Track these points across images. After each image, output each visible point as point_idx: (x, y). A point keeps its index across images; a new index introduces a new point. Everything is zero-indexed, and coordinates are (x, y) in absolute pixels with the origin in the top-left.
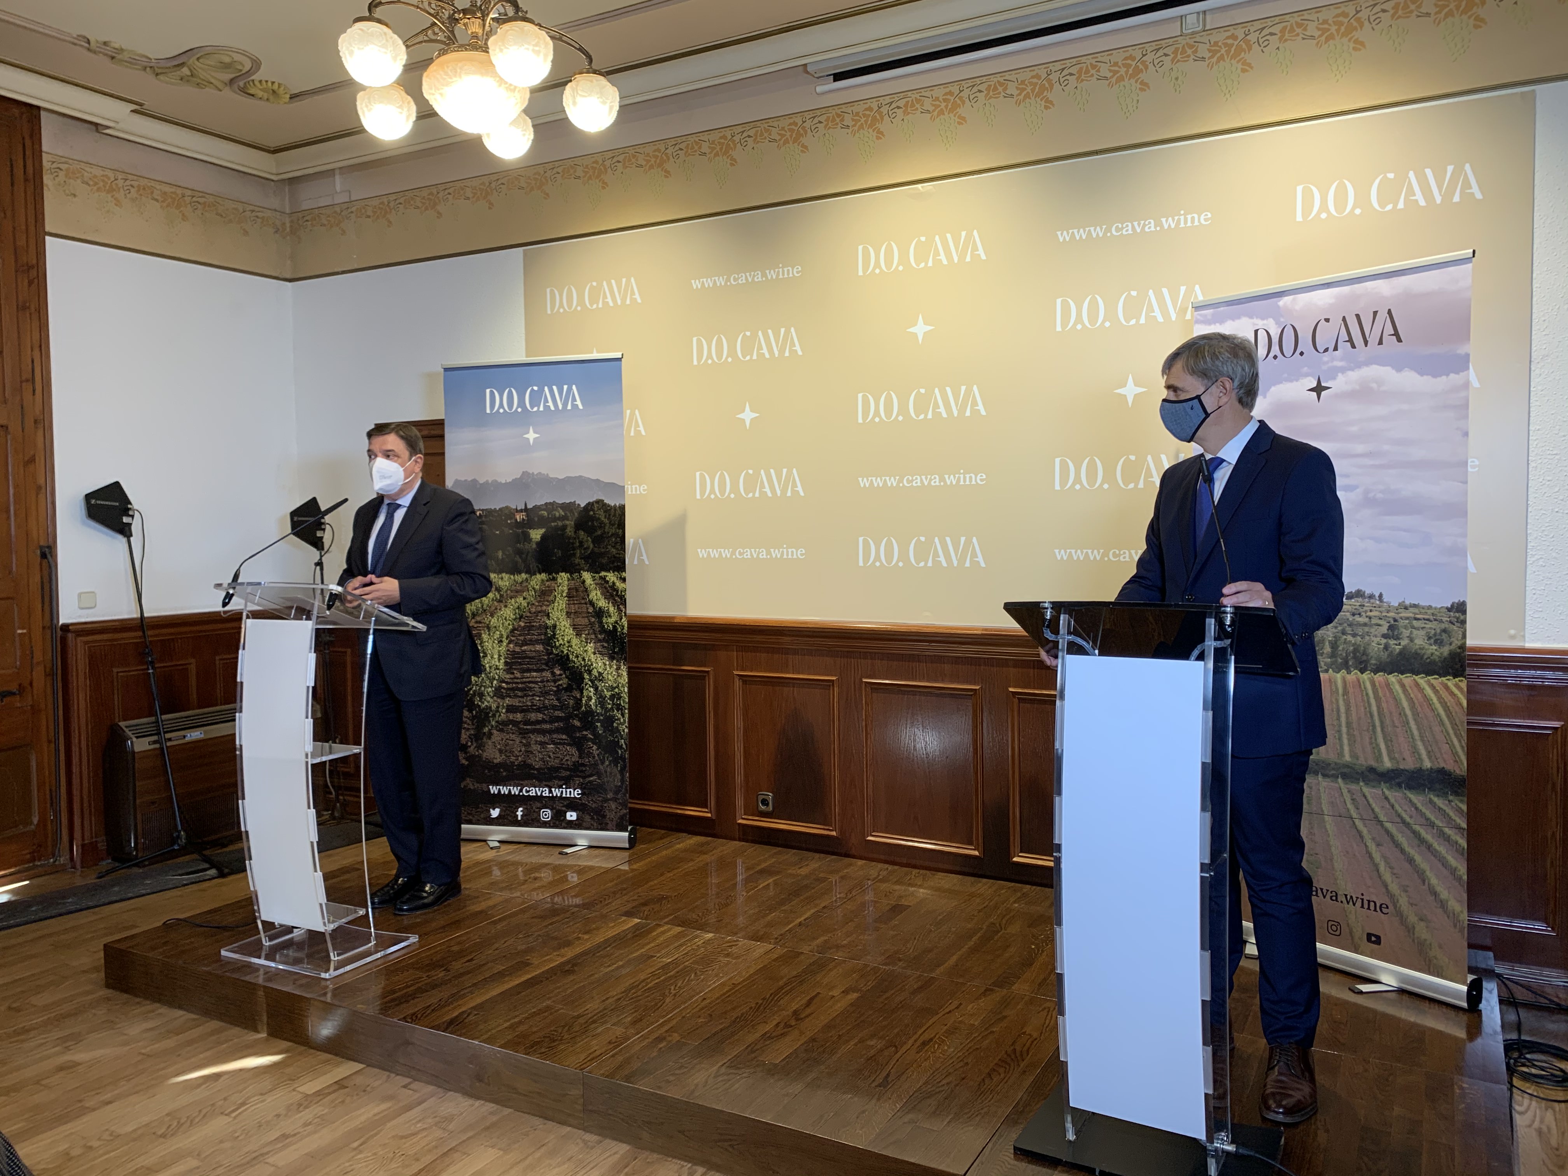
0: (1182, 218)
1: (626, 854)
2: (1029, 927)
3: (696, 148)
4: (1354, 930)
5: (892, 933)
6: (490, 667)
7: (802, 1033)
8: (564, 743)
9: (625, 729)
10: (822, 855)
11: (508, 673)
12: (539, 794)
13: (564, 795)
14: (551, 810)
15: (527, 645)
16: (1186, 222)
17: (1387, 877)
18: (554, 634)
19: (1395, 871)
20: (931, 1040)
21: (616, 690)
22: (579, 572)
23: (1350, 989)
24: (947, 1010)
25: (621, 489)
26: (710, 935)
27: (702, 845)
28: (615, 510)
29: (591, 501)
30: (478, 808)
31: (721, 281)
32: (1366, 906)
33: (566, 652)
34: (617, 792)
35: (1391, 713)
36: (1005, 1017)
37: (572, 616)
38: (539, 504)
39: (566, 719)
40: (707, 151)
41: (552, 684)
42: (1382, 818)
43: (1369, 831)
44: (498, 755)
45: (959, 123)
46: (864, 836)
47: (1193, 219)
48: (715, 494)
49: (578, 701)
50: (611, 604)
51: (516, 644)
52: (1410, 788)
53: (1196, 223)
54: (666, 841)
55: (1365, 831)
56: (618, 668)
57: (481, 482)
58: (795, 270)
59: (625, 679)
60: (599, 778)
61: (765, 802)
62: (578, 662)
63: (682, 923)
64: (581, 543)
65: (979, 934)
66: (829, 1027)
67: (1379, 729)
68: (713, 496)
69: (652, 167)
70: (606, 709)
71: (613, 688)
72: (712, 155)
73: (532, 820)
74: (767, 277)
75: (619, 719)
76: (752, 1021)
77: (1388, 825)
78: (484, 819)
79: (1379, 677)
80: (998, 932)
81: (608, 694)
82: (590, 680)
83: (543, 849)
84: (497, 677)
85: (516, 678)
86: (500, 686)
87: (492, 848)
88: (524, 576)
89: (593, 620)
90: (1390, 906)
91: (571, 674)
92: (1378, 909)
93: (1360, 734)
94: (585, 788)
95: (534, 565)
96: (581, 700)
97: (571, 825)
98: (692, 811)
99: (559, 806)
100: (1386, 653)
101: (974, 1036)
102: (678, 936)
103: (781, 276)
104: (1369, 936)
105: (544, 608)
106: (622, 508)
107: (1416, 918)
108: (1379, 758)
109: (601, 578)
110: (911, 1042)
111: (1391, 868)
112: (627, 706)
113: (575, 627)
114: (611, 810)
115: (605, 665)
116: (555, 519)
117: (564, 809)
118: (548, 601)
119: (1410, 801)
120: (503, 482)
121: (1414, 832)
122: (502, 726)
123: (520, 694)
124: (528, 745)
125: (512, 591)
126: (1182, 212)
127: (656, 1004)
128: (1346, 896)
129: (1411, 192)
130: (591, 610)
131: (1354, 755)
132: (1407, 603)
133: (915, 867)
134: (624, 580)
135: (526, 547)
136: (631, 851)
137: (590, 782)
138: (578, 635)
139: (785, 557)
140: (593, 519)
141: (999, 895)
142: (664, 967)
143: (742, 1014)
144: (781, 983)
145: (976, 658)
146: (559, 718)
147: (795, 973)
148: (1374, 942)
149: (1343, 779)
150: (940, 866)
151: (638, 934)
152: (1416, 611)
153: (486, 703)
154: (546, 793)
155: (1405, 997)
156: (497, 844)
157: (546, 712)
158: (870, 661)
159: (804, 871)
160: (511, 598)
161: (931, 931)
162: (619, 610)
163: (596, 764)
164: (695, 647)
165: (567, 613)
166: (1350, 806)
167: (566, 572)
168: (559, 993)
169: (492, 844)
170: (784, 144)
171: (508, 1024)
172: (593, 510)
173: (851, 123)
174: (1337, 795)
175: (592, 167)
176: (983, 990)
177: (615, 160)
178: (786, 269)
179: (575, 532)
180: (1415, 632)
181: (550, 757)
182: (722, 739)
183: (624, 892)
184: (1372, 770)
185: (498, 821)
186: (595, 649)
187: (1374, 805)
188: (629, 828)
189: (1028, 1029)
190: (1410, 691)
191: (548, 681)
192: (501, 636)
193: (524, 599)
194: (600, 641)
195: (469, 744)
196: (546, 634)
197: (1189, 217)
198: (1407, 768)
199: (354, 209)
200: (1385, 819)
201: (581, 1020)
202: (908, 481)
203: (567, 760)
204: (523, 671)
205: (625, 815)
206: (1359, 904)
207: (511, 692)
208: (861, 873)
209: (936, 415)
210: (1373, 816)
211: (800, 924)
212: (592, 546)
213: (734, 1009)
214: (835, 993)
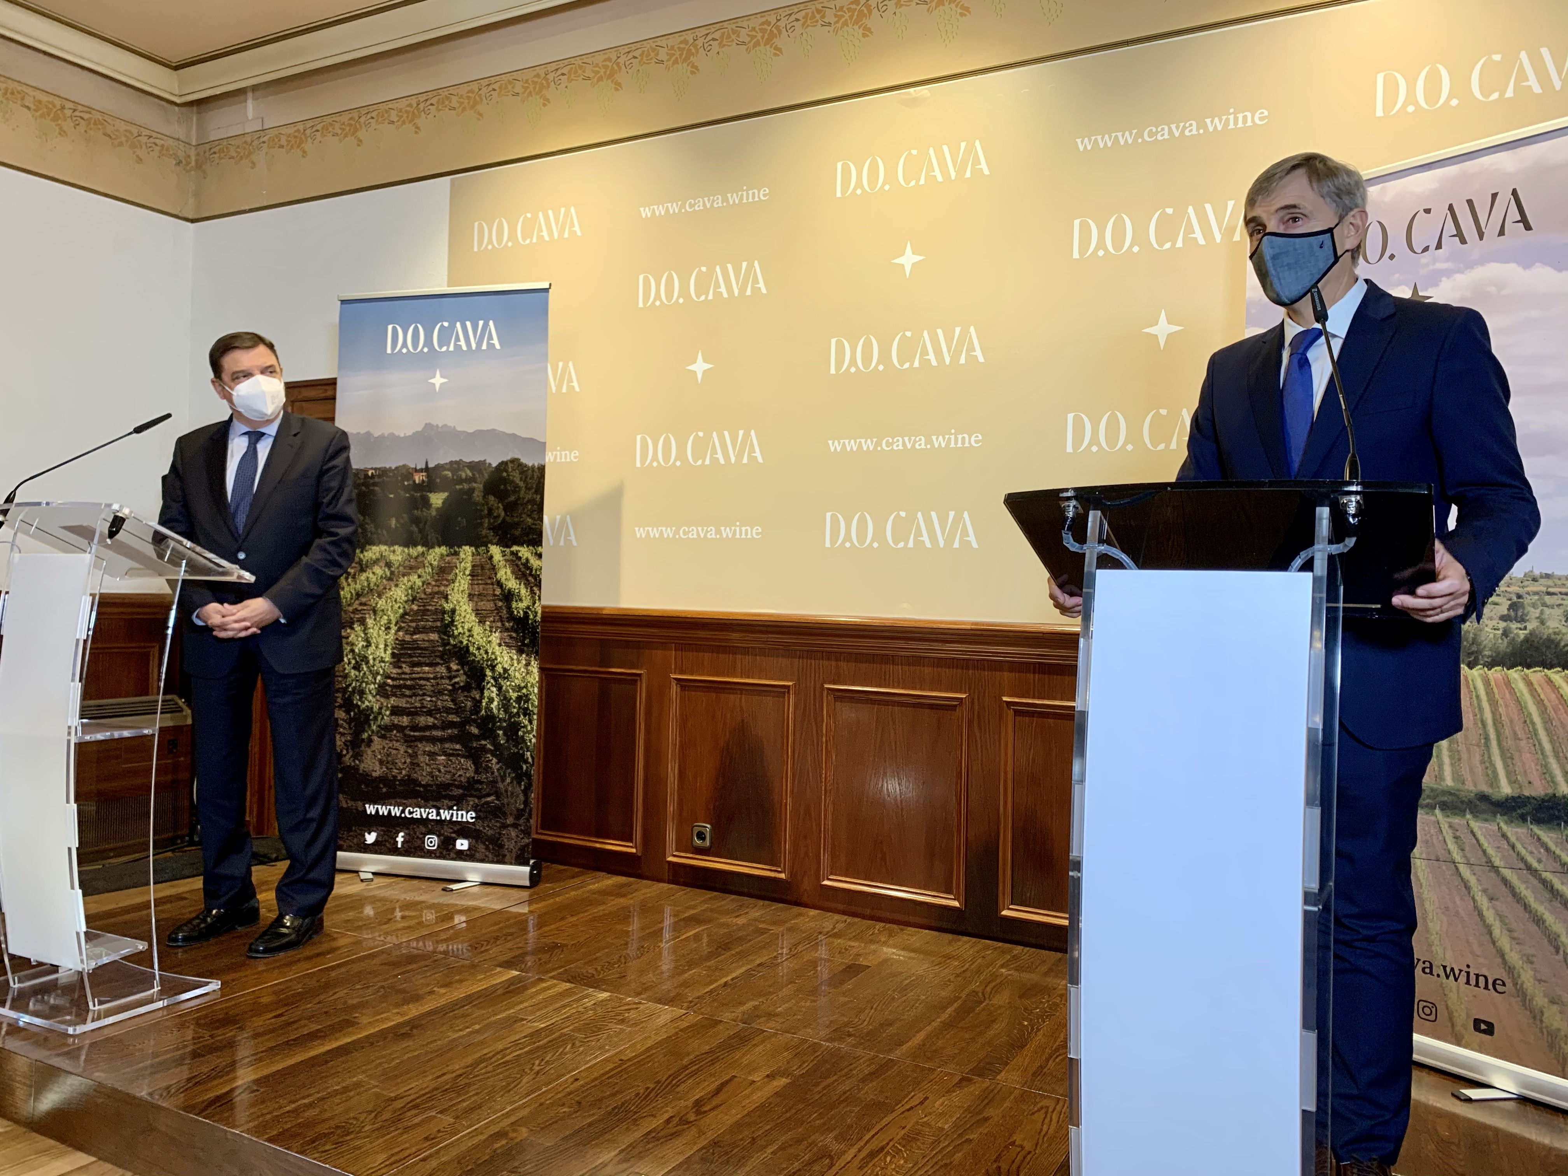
0: (1231, 117)
1: (525, 894)
2: (1020, 997)
3: (652, 54)
4: (1455, 1014)
5: (842, 999)
6: (374, 659)
7: (701, 1133)
8: (458, 755)
9: (532, 739)
10: (766, 902)
11: (395, 667)
12: (424, 816)
13: (454, 819)
14: (438, 836)
15: (420, 632)
16: (1236, 123)
17: (1505, 943)
18: (453, 621)
19: (1516, 935)
20: (882, 1148)
21: (524, 691)
22: (486, 546)
23: (1453, 1095)
24: (908, 1107)
25: (541, 447)
26: (605, 995)
27: (623, 886)
28: (533, 471)
29: (505, 459)
30: (351, 831)
31: (674, 208)
32: (1473, 981)
33: (465, 642)
34: (518, 817)
35: (1511, 721)
36: (986, 1119)
37: (475, 599)
38: (442, 462)
39: (462, 725)
40: (665, 58)
41: (447, 682)
42: (1497, 862)
43: (1478, 880)
44: (377, 767)
45: (962, 15)
46: (818, 879)
47: (1245, 118)
48: (658, 462)
49: (477, 703)
50: (522, 586)
51: (407, 632)
52: (1538, 821)
53: (1249, 123)
54: (577, 881)
55: (1473, 881)
56: (528, 664)
57: (376, 435)
58: (762, 193)
59: (535, 676)
60: (498, 798)
61: (701, 836)
62: (479, 655)
63: (572, 978)
64: (490, 510)
65: (956, 1005)
66: (739, 1126)
67: (1494, 744)
68: (655, 464)
69: (600, 79)
70: (511, 715)
71: (520, 688)
72: (671, 63)
73: (415, 848)
74: (728, 202)
75: (525, 727)
76: (636, 1113)
77: (1507, 873)
78: (358, 844)
79: (1496, 673)
80: (981, 1003)
81: (514, 695)
82: (494, 678)
83: (425, 884)
84: (381, 672)
85: (404, 673)
86: (385, 684)
87: (362, 881)
88: (420, 549)
89: (500, 604)
90: (1508, 982)
91: (470, 669)
92: (1490, 986)
93: (1468, 750)
94: (480, 811)
95: (432, 536)
96: (480, 702)
97: (461, 856)
98: (613, 846)
99: (447, 831)
100: (1506, 641)
101: (942, 1145)
102: (563, 994)
103: (745, 201)
104: (1477, 1022)
105: (442, 588)
106: (542, 469)
107: (1546, 1000)
108: (1494, 781)
109: (512, 553)
110: (853, 1151)
111: (1510, 931)
112: (536, 711)
113: (477, 612)
114: (510, 839)
115: (512, 659)
116: (461, 481)
117: (454, 835)
118: (447, 580)
119: (1539, 839)
120: (402, 435)
121: (1544, 882)
122: (385, 731)
123: (408, 692)
124: (414, 756)
125: (405, 567)
126: (1232, 110)
127: (508, 1084)
128: (1445, 967)
129: (1522, 76)
130: (498, 592)
131: (1458, 777)
132: (1537, 572)
133: (880, 919)
134: (540, 556)
135: (425, 514)
136: (532, 890)
137: (488, 803)
138: (482, 622)
139: (738, 536)
140: (505, 481)
141: (983, 957)
142: (535, 1035)
143: (623, 1104)
144: (686, 1061)
145: (964, 659)
146: (452, 725)
147: (707, 1047)
148: (1484, 1032)
149: (1442, 809)
150: (911, 919)
151: (513, 989)
152: (1550, 582)
153: (367, 703)
154: (433, 816)
155: (1530, 1108)
156: (370, 876)
157: (438, 716)
158: (833, 663)
159: (741, 921)
160: (404, 575)
161: (894, 998)
162: (533, 592)
163: (494, 782)
164: (627, 645)
165: (470, 595)
166: (1452, 846)
167: (471, 545)
168: (380, 1064)
169: (363, 876)
170: (754, 47)
171: (293, 1106)
172: (507, 471)
173: (833, 20)
174: (1433, 831)
175: (533, 82)
176: (958, 1078)
177: (559, 72)
178: (750, 192)
179: (484, 497)
180: (1547, 611)
181: (440, 771)
182: (654, 757)
183: (509, 938)
184: (1483, 798)
185: (376, 848)
186: (501, 639)
187: (1485, 845)
188: (532, 862)
189: (1018, 1138)
190: (1539, 690)
191: (442, 678)
192: (390, 621)
193: (419, 577)
194: (507, 630)
195: (345, 752)
196: (443, 620)
197: (1240, 116)
198: (1534, 794)
199: (265, 139)
200: (1502, 864)
201: (398, 1104)
202: (888, 444)
203: (460, 776)
204: (414, 665)
205: (527, 845)
206: (1463, 979)
207: (398, 690)
208: (812, 925)
209: (925, 363)
210: (1484, 860)
211: (726, 984)
212: (503, 514)
213: (614, 1095)
214: (757, 1077)
